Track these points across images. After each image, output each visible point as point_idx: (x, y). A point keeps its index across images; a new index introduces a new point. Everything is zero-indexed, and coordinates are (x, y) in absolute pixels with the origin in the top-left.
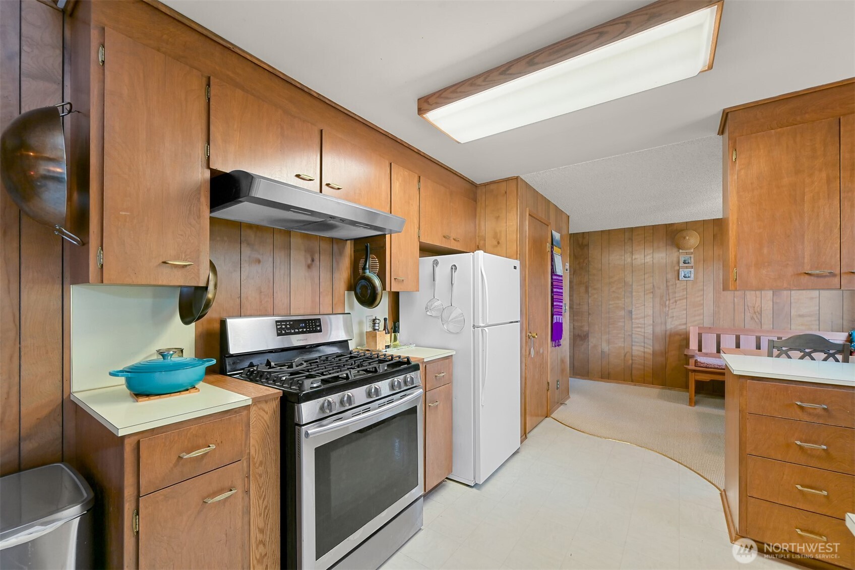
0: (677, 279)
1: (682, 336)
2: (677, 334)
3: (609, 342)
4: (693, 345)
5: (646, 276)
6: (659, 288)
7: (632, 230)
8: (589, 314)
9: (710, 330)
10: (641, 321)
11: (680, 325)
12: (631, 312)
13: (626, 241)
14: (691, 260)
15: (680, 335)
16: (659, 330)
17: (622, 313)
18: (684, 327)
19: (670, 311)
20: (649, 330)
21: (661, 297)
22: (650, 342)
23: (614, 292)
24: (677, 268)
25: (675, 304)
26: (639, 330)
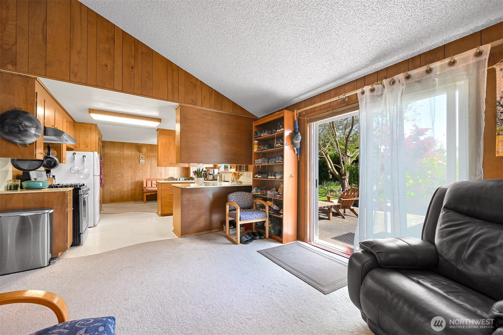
0: (139, 163)
2: (139, 182)
3: (114, 187)
4: (145, 185)
5: (129, 161)
6: (133, 166)
7: (123, 143)
8: (105, 176)
9: (149, 180)
10: (127, 178)
11: (140, 179)
12: (123, 175)
13: (121, 147)
14: (143, 156)
15: (140, 182)
16: (133, 181)
17: (119, 175)
18: (141, 179)
19: (137, 174)
20: (130, 181)
21: (134, 169)
22: (130, 186)
23: (116, 167)
24: (139, 159)
25: (138, 171)
26: (126, 181)
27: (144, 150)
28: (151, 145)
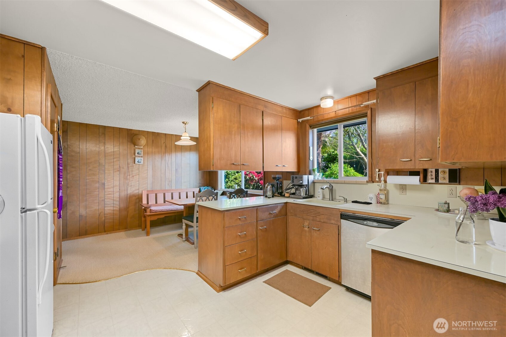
0: (134, 163)
1: (137, 197)
2: (134, 196)
3: (86, 207)
4: (144, 202)
5: (115, 160)
6: (123, 168)
7: (105, 127)
8: (67, 187)
9: (152, 191)
10: (112, 190)
11: (135, 190)
12: (104, 184)
13: (100, 134)
14: (141, 152)
15: (136, 196)
16: (123, 194)
17: (97, 185)
18: (137, 191)
19: (130, 183)
20: (117, 195)
21: (125, 174)
22: (118, 203)
23: (90, 170)
24: (134, 156)
25: (132, 178)
26: (110, 196)
27: (143, 141)
28: (153, 133)
